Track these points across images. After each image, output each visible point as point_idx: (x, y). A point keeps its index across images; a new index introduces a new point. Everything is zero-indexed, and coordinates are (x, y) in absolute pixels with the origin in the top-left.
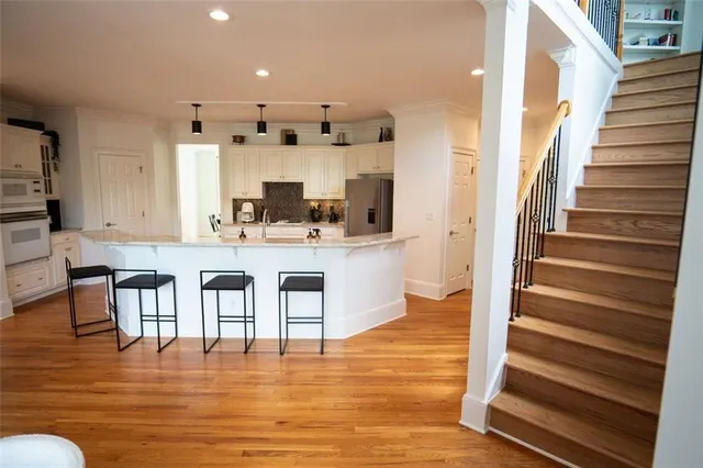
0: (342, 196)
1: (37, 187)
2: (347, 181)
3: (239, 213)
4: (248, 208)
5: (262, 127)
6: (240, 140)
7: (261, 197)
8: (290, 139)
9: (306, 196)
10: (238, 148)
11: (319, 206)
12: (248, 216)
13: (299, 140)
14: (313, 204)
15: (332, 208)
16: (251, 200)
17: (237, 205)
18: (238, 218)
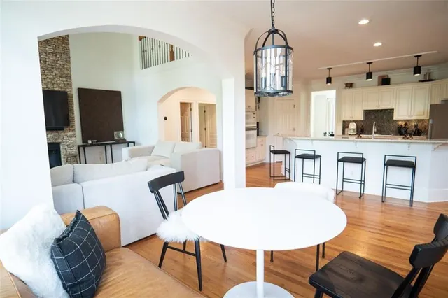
0: (426, 116)
1: (254, 116)
2: (431, 106)
3: (346, 129)
4: (353, 126)
5: (369, 75)
6: (350, 85)
7: (362, 119)
8: (385, 81)
9: (395, 118)
10: (349, 91)
11: (406, 124)
12: (352, 131)
13: (392, 81)
14: (400, 123)
15: (416, 126)
16: (355, 121)
17: (345, 125)
18: (346, 133)
